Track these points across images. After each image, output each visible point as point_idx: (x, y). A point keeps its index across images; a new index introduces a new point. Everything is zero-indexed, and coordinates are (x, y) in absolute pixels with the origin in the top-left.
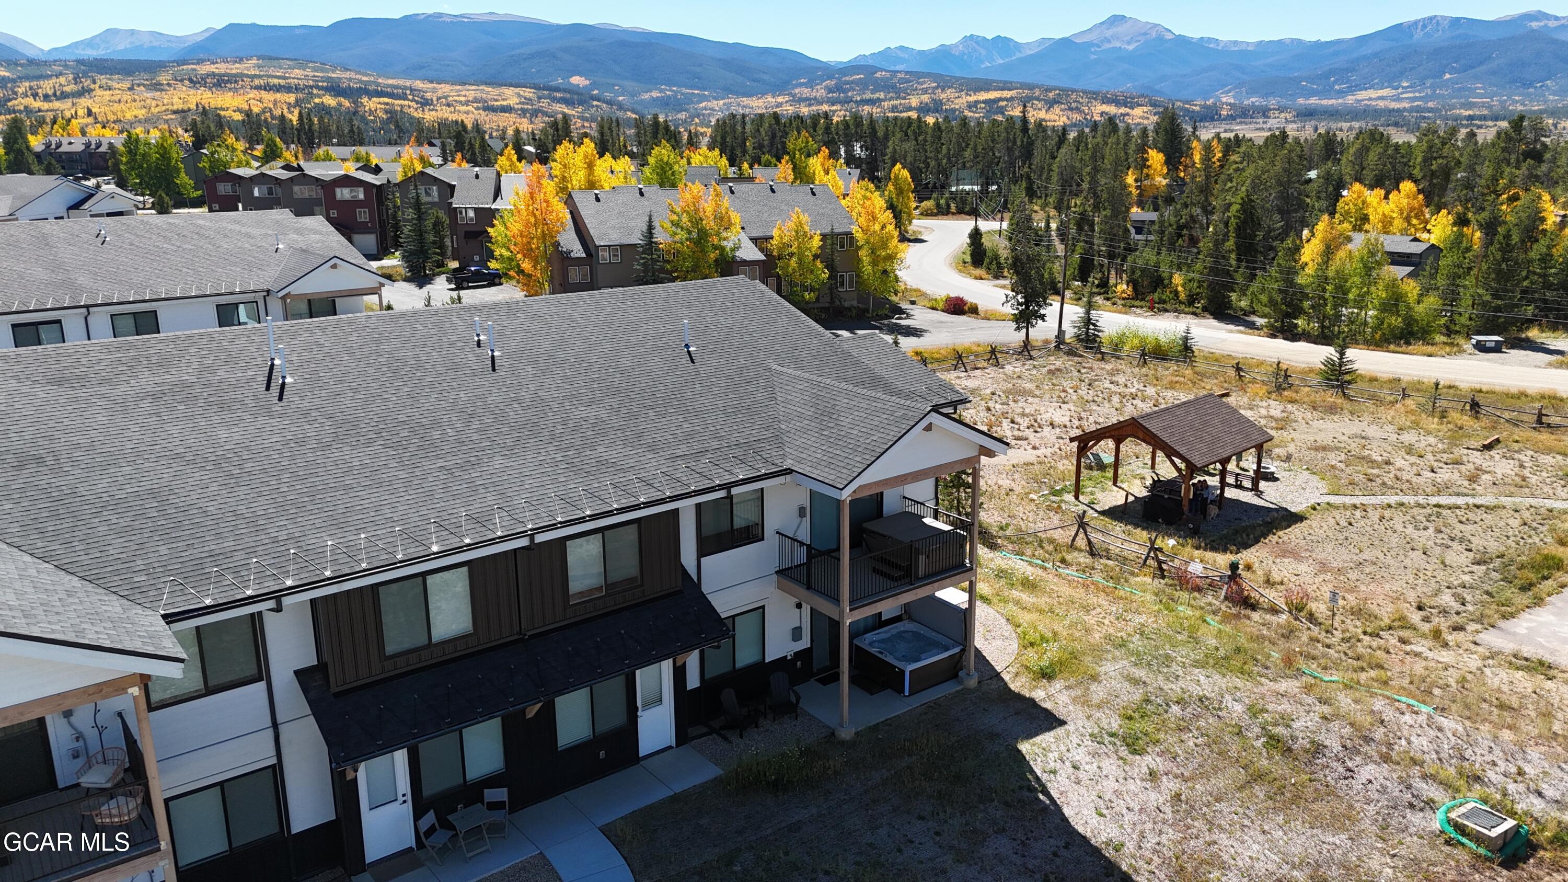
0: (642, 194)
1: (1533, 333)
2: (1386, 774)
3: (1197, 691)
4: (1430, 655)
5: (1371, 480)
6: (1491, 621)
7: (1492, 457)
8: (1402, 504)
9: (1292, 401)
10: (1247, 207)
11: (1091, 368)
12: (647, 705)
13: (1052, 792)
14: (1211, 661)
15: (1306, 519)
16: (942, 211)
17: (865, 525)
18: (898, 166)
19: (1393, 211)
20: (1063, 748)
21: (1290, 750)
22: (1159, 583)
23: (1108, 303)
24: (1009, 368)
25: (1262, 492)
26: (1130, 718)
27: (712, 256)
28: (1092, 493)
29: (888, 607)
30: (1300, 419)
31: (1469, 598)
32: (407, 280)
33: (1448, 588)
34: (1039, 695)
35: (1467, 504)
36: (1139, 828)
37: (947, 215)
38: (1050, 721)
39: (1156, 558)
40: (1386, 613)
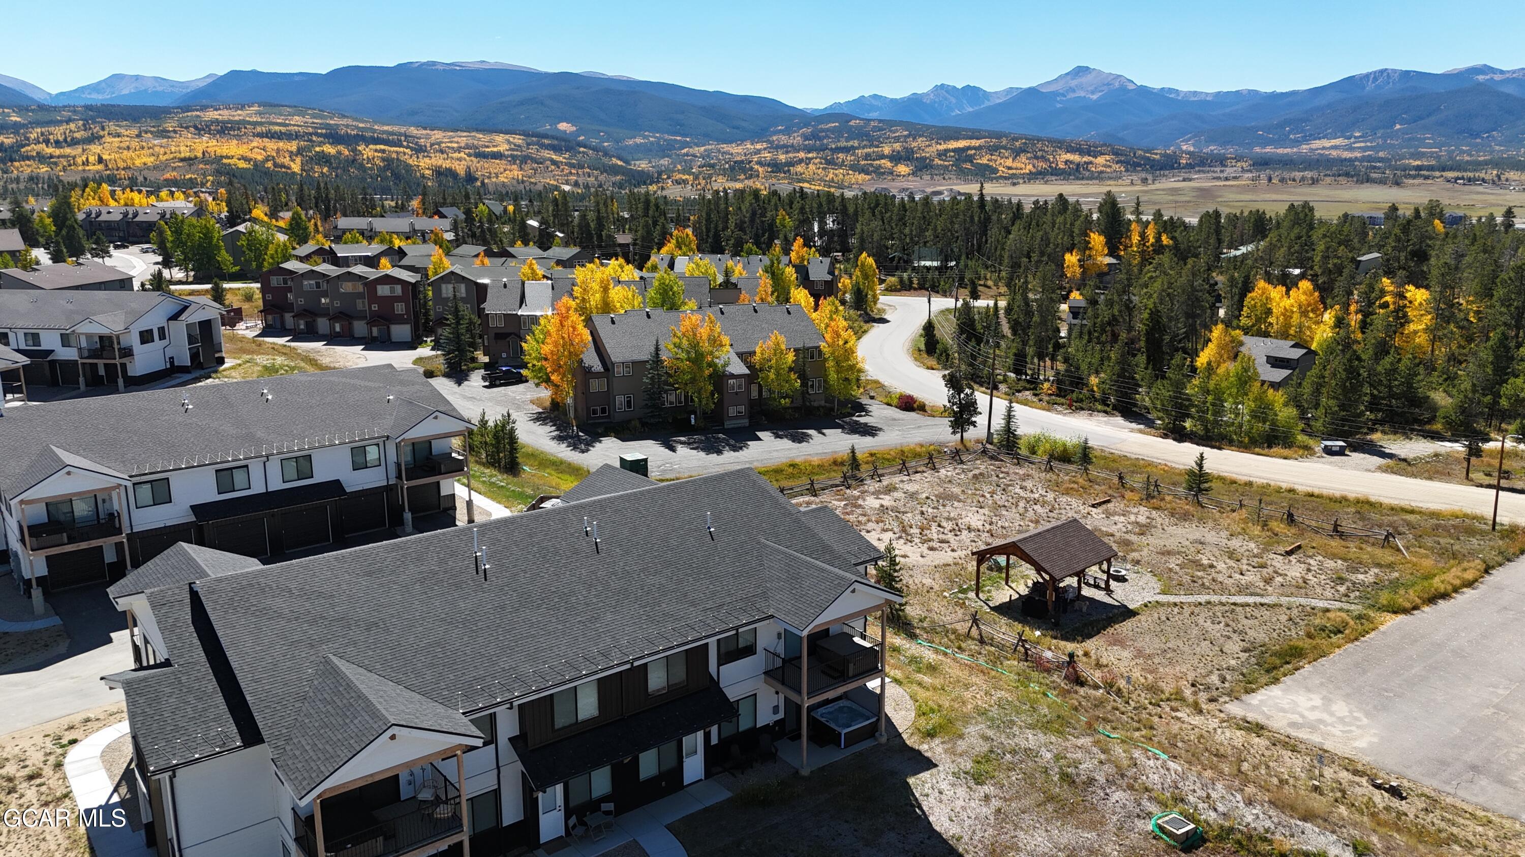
0: (648, 316)
1: (1376, 437)
2: (1127, 797)
3: (1023, 744)
4: (1186, 719)
5: (1194, 582)
6: (1237, 694)
7: (1290, 561)
8: (1209, 603)
9: (1155, 508)
10: (1155, 315)
11: (1007, 473)
12: (688, 755)
13: (924, 808)
14: (1040, 725)
15: (1138, 614)
16: (905, 287)
17: (818, 642)
18: (864, 255)
19: (1293, 306)
20: (934, 781)
21: (1074, 782)
22: (1023, 665)
23: (1035, 399)
24: (943, 472)
25: (1112, 591)
26: (978, 762)
27: (707, 372)
28: (989, 591)
29: (830, 695)
30: (1159, 526)
31: (1228, 677)
32: (447, 375)
33: (1218, 670)
34: (924, 748)
35: (1255, 603)
36: (973, 828)
37: (909, 290)
38: (928, 764)
39: (1023, 646)
40: (1168, 688)
